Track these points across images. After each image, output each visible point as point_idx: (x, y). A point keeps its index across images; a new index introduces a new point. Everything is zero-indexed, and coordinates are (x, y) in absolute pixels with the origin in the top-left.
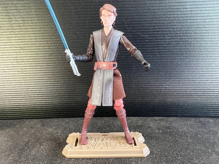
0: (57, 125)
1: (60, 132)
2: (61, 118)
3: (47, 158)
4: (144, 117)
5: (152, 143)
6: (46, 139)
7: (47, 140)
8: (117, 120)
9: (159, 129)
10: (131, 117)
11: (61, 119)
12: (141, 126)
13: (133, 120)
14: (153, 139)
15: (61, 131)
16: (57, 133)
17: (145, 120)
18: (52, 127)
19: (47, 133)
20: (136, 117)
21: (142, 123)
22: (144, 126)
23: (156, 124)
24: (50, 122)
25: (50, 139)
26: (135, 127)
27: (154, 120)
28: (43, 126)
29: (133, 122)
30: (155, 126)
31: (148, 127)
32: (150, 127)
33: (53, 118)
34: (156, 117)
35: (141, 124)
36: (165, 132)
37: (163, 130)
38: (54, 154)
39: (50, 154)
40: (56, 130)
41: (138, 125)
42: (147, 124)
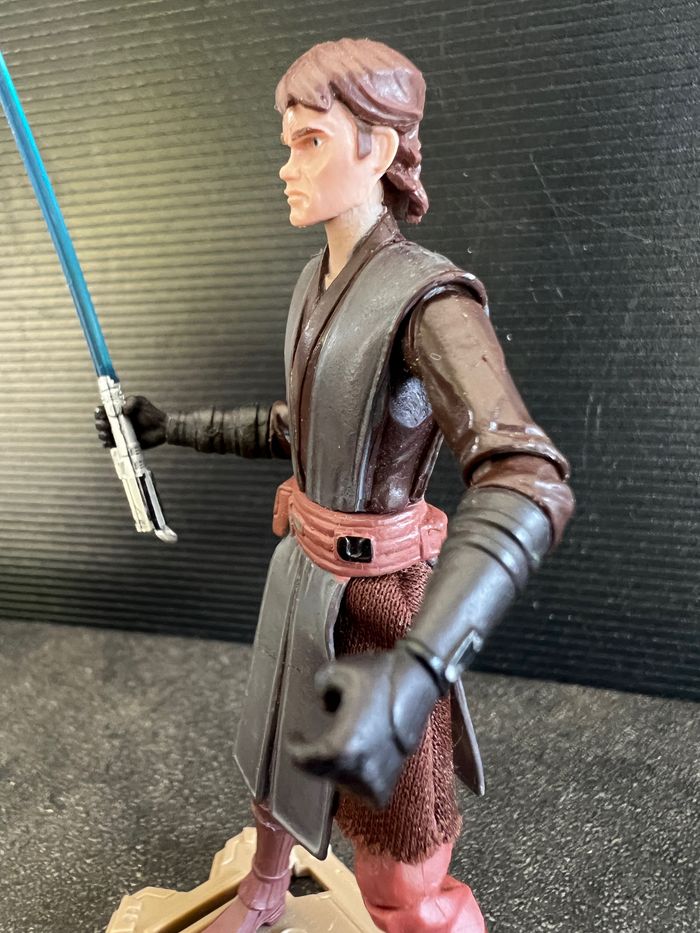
1: (172, 731)
3: (47, 906)
4: (658, 702)
6: (89, 765)
7: (91, 779)
8: (486, 696)
10: (574, 689)
11: (199, 647)
12: (627, 769)
13: (586, 709)
15: (178, 726)
16: (155, 734)
17: (660, 720)
20: (607, 693)
21: (637, 745)
22: (650, 769)
24: (146, 660)
25: (108, 767)
26: (590, 765)
29: (581, 730)
31: (678, 785)
35: (631, 755)
38: (89, 887)
39: (74, 878)
40: (153, 715)
41: (609, 760)
42: (670, 762)
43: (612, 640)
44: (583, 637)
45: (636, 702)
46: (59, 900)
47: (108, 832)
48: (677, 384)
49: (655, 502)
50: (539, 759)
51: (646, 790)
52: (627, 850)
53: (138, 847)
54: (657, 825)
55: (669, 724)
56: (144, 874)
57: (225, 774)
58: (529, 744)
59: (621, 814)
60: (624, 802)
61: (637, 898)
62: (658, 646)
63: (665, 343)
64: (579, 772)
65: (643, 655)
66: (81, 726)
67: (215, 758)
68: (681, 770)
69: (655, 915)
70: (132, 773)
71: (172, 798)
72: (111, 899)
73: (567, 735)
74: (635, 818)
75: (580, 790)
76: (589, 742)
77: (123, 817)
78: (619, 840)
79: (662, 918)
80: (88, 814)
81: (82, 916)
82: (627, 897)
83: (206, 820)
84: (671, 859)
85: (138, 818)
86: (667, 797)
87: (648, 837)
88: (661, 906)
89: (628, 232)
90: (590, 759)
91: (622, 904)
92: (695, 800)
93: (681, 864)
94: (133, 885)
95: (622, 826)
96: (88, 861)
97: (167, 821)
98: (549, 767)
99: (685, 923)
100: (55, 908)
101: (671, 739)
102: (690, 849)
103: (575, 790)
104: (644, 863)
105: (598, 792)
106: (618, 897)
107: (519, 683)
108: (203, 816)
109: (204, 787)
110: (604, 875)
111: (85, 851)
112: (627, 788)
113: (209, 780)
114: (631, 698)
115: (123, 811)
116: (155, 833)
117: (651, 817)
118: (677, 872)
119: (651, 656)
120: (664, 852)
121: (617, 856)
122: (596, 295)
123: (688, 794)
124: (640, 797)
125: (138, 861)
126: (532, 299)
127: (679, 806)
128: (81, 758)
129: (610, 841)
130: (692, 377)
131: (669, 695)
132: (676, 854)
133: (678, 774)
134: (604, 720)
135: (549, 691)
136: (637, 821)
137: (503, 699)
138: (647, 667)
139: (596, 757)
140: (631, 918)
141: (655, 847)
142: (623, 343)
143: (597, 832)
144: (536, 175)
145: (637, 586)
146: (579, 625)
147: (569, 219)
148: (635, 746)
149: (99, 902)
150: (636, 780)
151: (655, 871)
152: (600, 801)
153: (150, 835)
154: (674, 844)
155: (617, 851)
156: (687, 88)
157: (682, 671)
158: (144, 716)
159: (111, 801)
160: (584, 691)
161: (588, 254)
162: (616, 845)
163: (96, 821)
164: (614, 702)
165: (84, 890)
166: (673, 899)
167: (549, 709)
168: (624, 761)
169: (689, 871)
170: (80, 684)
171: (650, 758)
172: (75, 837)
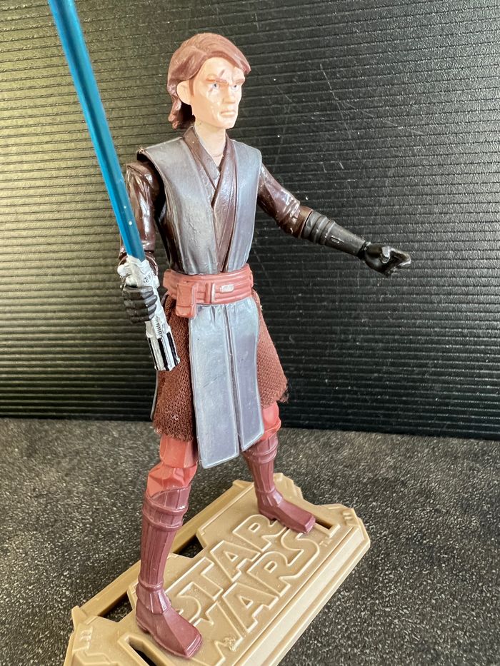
0: (77, 453)
1: (82, 488)
2: (97, 419)
4: (406, 438)
5: (434, 588)
6: (23, 519)
7: (26, 528)
9: (466, 509)
10: (352, 434)
11: (95, 426)
12: (390, 484)
13: (361, 447)
14: (440, 567)
15: (86, 484)
16: (70, 492)
17: (407, 450)
18: (59, 463)
19: (34, 490)
20: (373, 435)
21: (395, 468)
22: (404, 484)
23: (454, 476)
24: (57, 438)
25: (38, 519)
26: (366, 484)
27: (446, 454)
28: (29, 456)
29: (359, 461)
30: (447, 489)
31: (420, 493)
32: (426, 493)
33: (70, 418)
34: (455, 441)
35: (391, 475)
36: (493, 528)
37: (485, 514)
38: (33, 605)
39: (21, 601)
40: (67, 479)
41: (378, 479)
42: (415, 478)
43: (377, 401)
44: (358, 400)
45: (392, 440)
46: (12, 617)
47: (42, 565)
48: (420, 228)
49: (404, 308)
50: (333, 484)
51: (402, 498)
52: (391, 538)
53: (65, 574)
54: (410, 520)
55: (414, 453)
56: (71, 592)
57: (122, 515)
58: (326, 474)
59: (387, 515)
60: (388, 507)
61: (399, 569)
62: (405, 402)
63: (412, 199)
64: (359, 490)
65: (395, 409)
66: (15, 491)
67: (114, 505)
68: (422, 482)
69: (411, 578)
70: (56, 521)
71: (86, 536)
72: (49, 612)
73: (350, 466)
74: (395, 516)
75: (360, 502)
76: (364, 469)
77: (52, 553)
78: (386, 533)
79: (416, 580)
80: (26, 554)
81: (29, 627)
82: (393, 569)
83: (112, 549)
84: (419, 541)
85: (63, 553)
86: (415, 501)
87: (404, 528)
88: (414, 572)
89: (388, 121)
90: (365, 480)
91: (391, 574)
92: (431, 502)
93: (426, 544)
94: (64, 600)
95: (388, 524)
96: (30, 588)
97: (83, 553)
98: (339, 489)
99: (429, 581)
100: (10, 623)
101: (416, 462)
102: (431, 533)
103: (357, 502)
104: (403, 545)
105: (372, 502)
106: (387, 570)
107: (317, 433)
108: (110, 546)
109: (108, 526)
110: (378, 556)
111: (27, 581)
112: (389, 497)
113: (111, 520)
114: (389, 437)
115: (52, 549)
116: (76, 562)
117: (405, 515)
118: (422, 549)
119: (402, 410)
120: (415, 537)
121: (386, 543)
122: (366, 167)
123: (427, 498)
124: (398, 503)
125: (66, 583)
126: (323, 170)
127: (423, 506)
128: (17, 515)
129: (381, 533)
130: (430, 223)
131: (412, 433)
132: (422, 537)
133: (421, 485)
134: (373, 454)
135: (336, 437)
136: (397, 519)
137: (307, 445)
138: (398, 416)
139: (369, 479)
140: (396, 582)
141: (408, 534)
142: (384, 200)
143: (372, 528)
144: (325, 79)
145: (393, 364)
146: (356, 393)
147: (347, 112)
148: (393, 469)
149: (41, 615)
150: (395, 492)
151: (409, 550)
152: (372, 508)
153: (73, 563)
154: (421, 531)
155: (386, 540)
156: (428, 16)
157: (421, 418)
158: (61, 480)
159: (42, 543)
160: (359, 435)
161: (361, 137)
162: (385, 536)
163: (33, 559)
164: (378, 441)
165: (29, 608)
166: (422, 567)
167: (337, 449)
168: (387, 479)
169: (430, 547)
170: (11, 460)
171: (403, 476)
172: (18, 571)
